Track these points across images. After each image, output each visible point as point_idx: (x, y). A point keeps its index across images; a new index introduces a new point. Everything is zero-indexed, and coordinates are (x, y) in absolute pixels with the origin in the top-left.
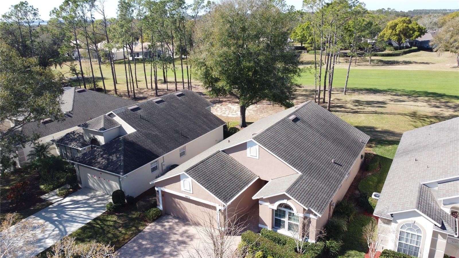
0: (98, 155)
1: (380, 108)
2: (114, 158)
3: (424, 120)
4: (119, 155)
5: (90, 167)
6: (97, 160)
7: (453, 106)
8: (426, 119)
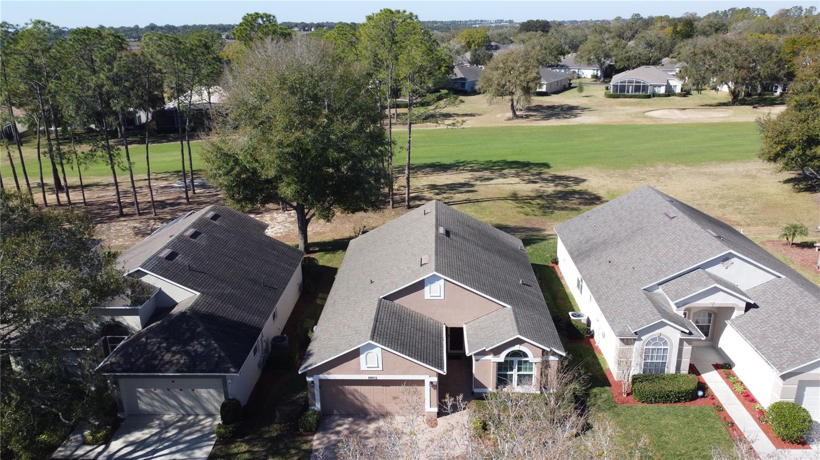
0: (159, 348)
1: (471, 194)
2: (197, 347)
3: (530, 203)
4: (206, 341)
5: (156, 374)
6: (162, 359)
7: (550, 178)
8: (532, 202)
